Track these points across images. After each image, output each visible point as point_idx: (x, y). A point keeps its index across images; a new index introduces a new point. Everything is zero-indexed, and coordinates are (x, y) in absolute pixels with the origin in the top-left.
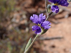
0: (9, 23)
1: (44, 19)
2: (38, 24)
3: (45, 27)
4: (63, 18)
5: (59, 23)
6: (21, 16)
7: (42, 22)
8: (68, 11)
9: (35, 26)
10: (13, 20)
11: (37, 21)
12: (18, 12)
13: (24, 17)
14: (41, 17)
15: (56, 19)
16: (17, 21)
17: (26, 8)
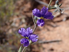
0: (9, 27)
1: (31, 33)
2: (26, 37)
3: (33, 40)
4: (61, 21)
5: (57, 26)
6: (21, 20)
7: (29, 36)
8: (66, 15)
9: (23, 39)
10: (13, 24)
11: (24, 34)
12: (18, 16)
13: (24, 21)
14: (28, 31)
15: (54, 22)
16: (17, 25)
17: (25, 12)
